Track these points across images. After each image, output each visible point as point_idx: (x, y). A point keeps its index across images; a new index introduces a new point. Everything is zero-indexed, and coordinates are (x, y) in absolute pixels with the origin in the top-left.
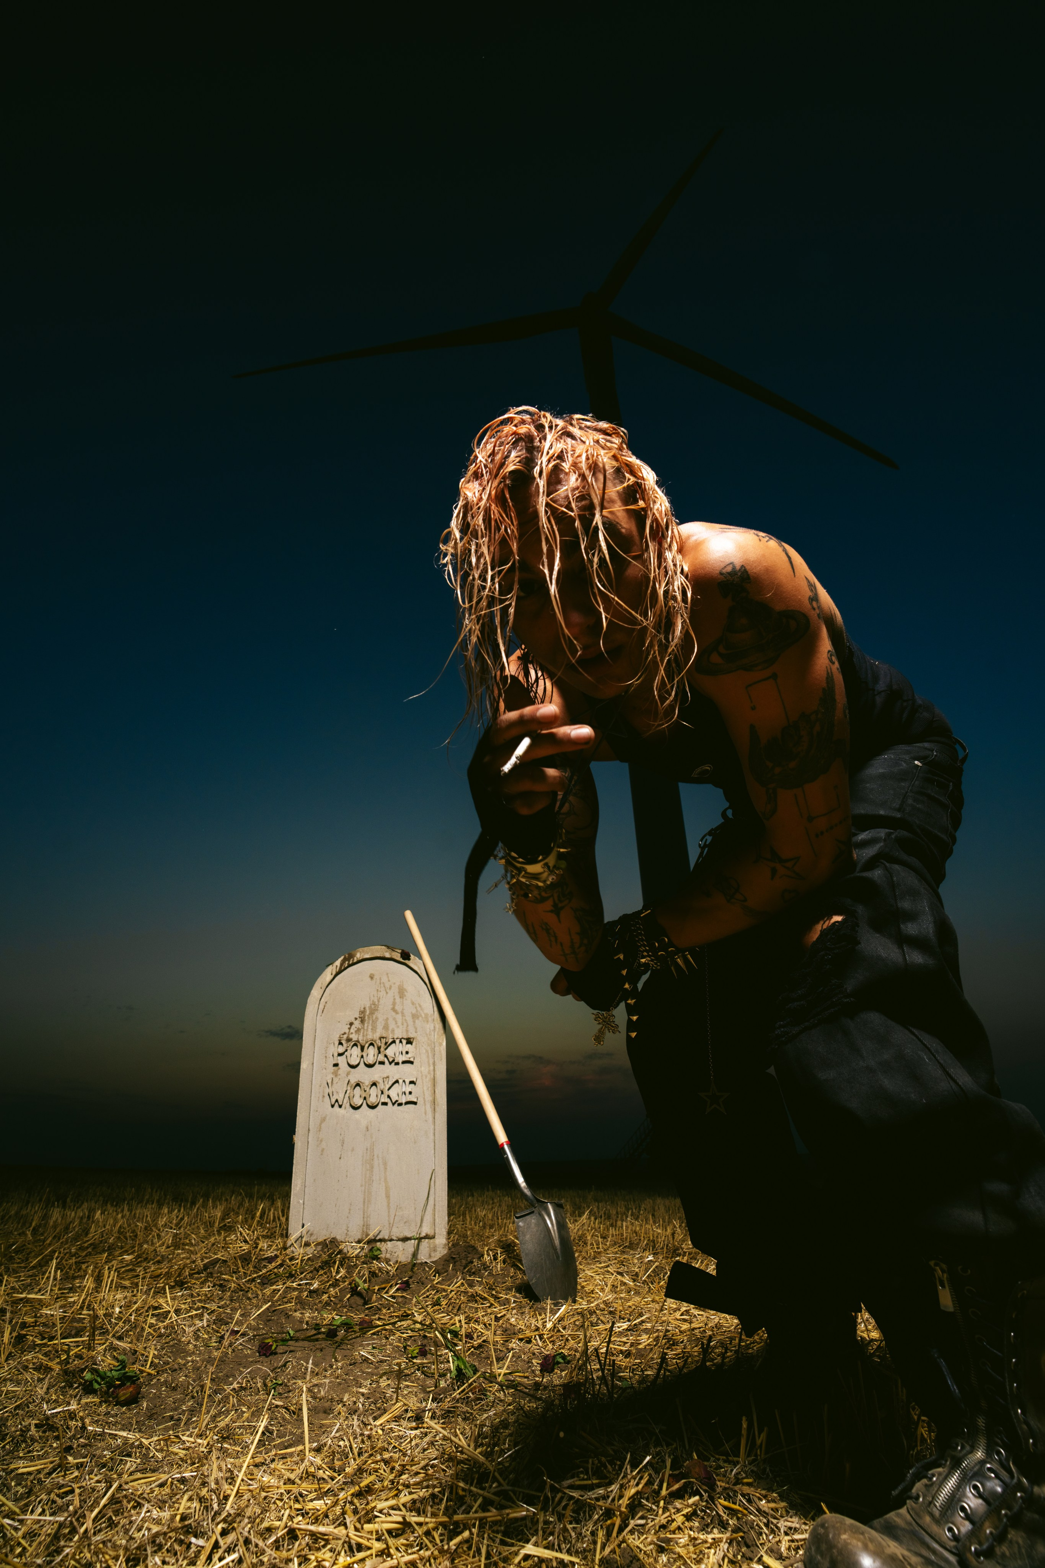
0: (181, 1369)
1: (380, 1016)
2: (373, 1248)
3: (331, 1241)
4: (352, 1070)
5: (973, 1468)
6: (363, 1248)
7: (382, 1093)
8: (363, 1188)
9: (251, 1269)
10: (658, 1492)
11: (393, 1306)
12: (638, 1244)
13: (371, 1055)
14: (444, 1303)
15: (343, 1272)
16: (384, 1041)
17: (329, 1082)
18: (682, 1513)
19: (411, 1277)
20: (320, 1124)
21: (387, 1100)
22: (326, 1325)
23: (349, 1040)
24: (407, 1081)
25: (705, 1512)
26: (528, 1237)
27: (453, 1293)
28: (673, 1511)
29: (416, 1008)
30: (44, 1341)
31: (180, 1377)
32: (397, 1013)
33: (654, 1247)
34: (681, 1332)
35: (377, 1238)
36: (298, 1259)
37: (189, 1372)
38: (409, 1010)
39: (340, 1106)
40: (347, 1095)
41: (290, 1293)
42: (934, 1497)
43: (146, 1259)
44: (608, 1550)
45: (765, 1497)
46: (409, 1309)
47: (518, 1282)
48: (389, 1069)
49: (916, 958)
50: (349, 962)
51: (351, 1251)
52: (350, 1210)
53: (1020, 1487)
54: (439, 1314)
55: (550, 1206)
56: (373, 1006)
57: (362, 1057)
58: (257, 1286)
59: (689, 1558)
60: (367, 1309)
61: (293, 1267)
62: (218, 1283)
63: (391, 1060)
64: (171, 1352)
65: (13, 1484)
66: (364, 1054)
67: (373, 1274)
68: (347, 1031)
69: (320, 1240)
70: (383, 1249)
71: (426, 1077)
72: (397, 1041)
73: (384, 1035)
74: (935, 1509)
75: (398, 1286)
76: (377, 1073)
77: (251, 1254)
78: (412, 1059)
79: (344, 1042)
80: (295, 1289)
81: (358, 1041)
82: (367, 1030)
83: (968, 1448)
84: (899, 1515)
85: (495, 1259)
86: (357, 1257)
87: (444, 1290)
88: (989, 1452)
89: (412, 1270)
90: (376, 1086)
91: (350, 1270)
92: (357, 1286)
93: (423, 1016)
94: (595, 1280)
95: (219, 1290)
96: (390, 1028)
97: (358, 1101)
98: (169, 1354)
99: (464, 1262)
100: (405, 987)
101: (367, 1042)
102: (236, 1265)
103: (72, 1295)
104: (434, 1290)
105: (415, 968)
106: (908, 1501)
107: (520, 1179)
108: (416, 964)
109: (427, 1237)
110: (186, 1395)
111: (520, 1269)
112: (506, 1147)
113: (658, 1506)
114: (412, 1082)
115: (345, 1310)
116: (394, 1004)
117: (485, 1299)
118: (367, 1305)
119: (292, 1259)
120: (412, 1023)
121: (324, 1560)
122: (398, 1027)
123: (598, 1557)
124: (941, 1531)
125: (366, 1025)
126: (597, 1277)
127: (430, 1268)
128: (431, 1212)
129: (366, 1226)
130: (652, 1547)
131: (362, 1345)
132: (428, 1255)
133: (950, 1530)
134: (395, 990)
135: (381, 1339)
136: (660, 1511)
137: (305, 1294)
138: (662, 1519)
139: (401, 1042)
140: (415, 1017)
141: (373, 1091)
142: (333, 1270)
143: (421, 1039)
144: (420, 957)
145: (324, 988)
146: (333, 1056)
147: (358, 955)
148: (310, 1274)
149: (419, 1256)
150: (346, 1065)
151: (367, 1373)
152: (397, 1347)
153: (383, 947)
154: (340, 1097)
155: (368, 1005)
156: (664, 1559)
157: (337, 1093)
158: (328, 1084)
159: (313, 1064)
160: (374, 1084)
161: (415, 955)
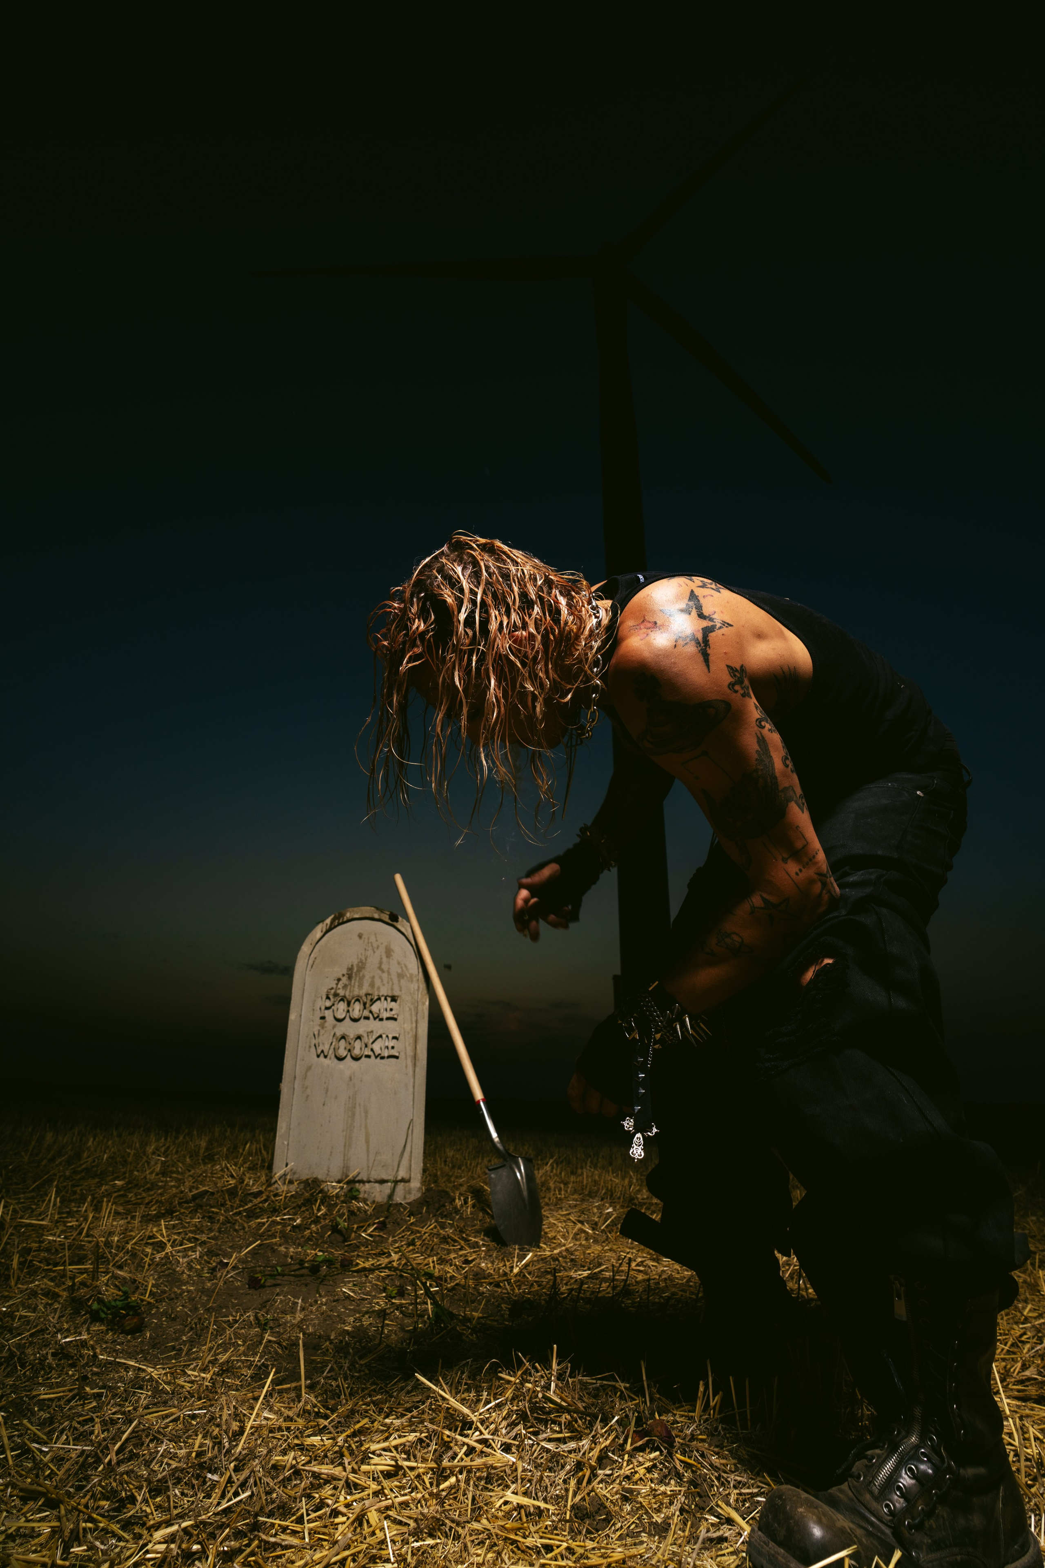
0: (177, 1298)
1: (367, 974)
2: (352, 1189)
3: (313, 1181)
4: (338, 1024)
5: (909, 1452)
6: (342, 1188)
7: (366, 1046)
8: (345, 1133)
9: (238, 1202)
10: (622, 1446)
11: (370, 1244)
12: (597, 1192)
13: (356, 1009)
14: (418, 1243)
15: (324, 1210)
16: (369, 997)
17: (316, 1033)
18: (644, 1466)
19: (387, 1218)
20: (306, 1073)
21: (370, 1053)
22: (310, 1261)
23: (336, 995)
24: (390, 1036)
25: (664, 1464)
26: (498, 1187)
27: (427, 1235)
28: (636, 1464)
29: (402, 968)
30: (49, 1267)
31: (178, 1307)
32: (383, 971)
33: (611, 1196)
34: (636, 1282)
35: (357, 1179)
36: (281, 1195)
37: (186, 1303)
38: (395, 969)
39: (326, 1057)
40: (332, 1047)
41: (274, 1227)
42: (875, 1477)
43: (137, 1185)
44: (578, 1498)
45: (717, 1454)
46: (386, 1248)
47: (486, 1225)
48: (373, 1025)
49: (901, 1003)
50: (339, 920)
51: (331, 1190)
52: (331, 1152)
53: (949, 1470)
54: (414, 1254)
55: (520, 1160)
56: (360, 964)
57: (348, 1011)
58: (244, 1218)
59: (650, 1508)
60: (347, 1246)
61: (277, 1203)
62: (207, 1215)
63: (376, 1015)
64: (167, 1281)
65: (36, 1409)
66: (351, 1009)
67: (352, 1213)
68: (335, 986)
69: (304, 1178)
70: (362, 1190)
71: (408, 1033)
72: (383, 999)
73: (370, 992)
74: (874, 1488)
75: (375, 1226)
76: (362, 1027)
77: (237, 1188)
78: (395, 1016)
79: (331, 997)
80: (278, 1223)
81: (345, 996)
82: (354, 987)
83: (903, 1433)
84: (841, 1491)
85: (466, 1202)
86: (337, 1196)
87: (419, 1232)
88: (923, 1438)
89: (388, 1211)
90: (361, 1039)
91: (330, 1208)
92: (337, 1224)
93: (408, 976)
94: (558, 1227)
95: (208, 1222)
96: (376, 986)
97: (342, 1052)
98: (166, 1284)
99: (437, 1205)
100: (392, 947)
101: (353, 998)
102: (224, 1199)
103: (70, 1219)
104: (408, 1231)
105: (403, 930)
106: (849, 1479)
107: (494, 1135)
108: (403, 926)
109: (403, 1180)
110: (186, 1326)
111: (488, 1214)
112: (482, 1104)
113: (623, 1459)
114: (394, 1038)
115: (326, 1246)
116: (381, 963)
117: (455, 1241)
118: (347, 1242)
119: (276, 1195)
120: (397, 982)
121: (327, 1498)
122: (384, 985)
123: (570, 1504)
124: (879, 1507)
125: (353, 981)
126: (560, 1225)
127: (405, 1208)
128: (408, 1158)
129: (346, 1168)
130: (618, 1496)
131: (343, 1282)
132: (403, 1197)
133: (887, 1506)
134: (382, 950)
135: (361, 1277)
136: (625, 1464)
137: (289, 1228)
138: (626, 1470)
139: (386, 999)
140: (400, 976)
141: (358, 1044)
142: (315, 1208)
143: (405, 997)
144: (408, 920)
145: (313, 945)
146: (320, 1009)
147: (348, 915)
148: (293, 1210)
149: (395, 1198)
150: (332, 1018)
151: (350, 1310)
152: (376, 1285)
153: (373, 908)
154: (326, 1048)
155: (355, 962)
156: (628, 1507)
157: (323, 1044)
158: (314, 1035)
159: (301, 1016)
160: (359, 1037)
161: (403, 917)
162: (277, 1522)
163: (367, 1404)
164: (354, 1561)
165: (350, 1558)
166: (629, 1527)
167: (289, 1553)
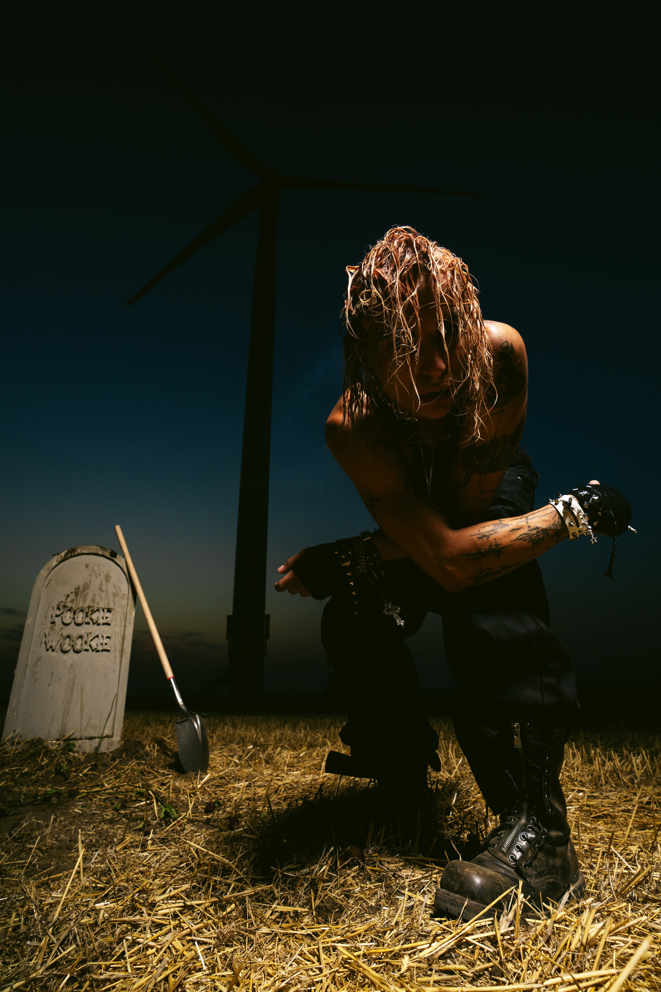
1: (90, 593)
2: (68, 744)
3: (36, 741)
4: (65, 627)
6: (59, 744)
7: (86, 643)
8: (64, 705)
10: (335, 867)
11: (87, 780)
13: (80, 617)
14: (123, 777)
15: (46, 761)
16: (91, 609)
17: (47, 633)
18: (352, 876)
19: (97, 762)
20: (36, 662)
21: (89, 648)
22: (42, 795)
23: (65, 606)
24: (105, 636)
25: (359, 874)
26: (183, 735)
27: (129, 770)
28: (346, 876)
29: (116, 589)
32: (102, 591)
35: (72, 737)
36: (10, 753)
38: (111, 590)
39: (53, 650)
40: (59, 644)
42: (503, 844)
44: (318, 902)
46: (99, 782)
47: (168, 762)
48: (92, 628)
50: (72, 554)
51: (51, 746)
52: (52, 719)
53: (544, 834)
54: (120, 784)
55: (197, 716)
56: (85, 585)
57: (74, 618)
60: (68, 783)
61: (6, 758)
63: (95, 622)
66: (76, 617)
67: (70, 762)
68: (64, 600)
69: (29, 739)
70: (77, 745)
71: (118, 634)
72: (101, 610)
73: (91, 605)
74: (503, 849)
75: (88, 768)
76: (83, 630)
78: (110, 622)
79: (61, 608)
80: (7, 773)
81: (72, 608)
82: (79, 601)
83: (517, 819)
85: (153, 749)
86: (56, 750)
87: (122, 769)
88: (528, 820)
89: (96, 758)
91: (51, 759)
92: (59, 769)
93: (121, 595)
94: (216, 760)
96: (97, 601)
97: (66, 647)
99: (133, 751)
100: (110, 575)
101: (78, 609)
104: (115, 769)
105: (119, 563)
106: (489, 848)
107: (180, 700)
108: (120, 561)
109: (107, 736)
111: (168, 755)
112: (172, 680)
113: (337, 874)
114: (108, 637)
116: (101, 585)
117: (150, 773)
118: (68, 780)
119: (6, 753)
120: (112, 599)
121: (138, 938)
122: (102, 601)
123: (314, 906)
124: (507, 859)
125: (79, 598)
126: (218, 758)
127: (108, 756)
128: (112, 720)
129: (64, 730)
130: (343, 896)
131: (74, 805)
132: (106, 748)
133: (512, 857)
134: (103, 576)
135: (87, 801)
137: (18, 776)
139: (103, 610)
140: (115, 595)
141: (79, 642)
142: (39, 760)
143: (117, 609)
144: (124, 556)
145: (50, 570)
146: (52, 616)
147: (79, 551)
148: (20, 763)
149: (100, 749)
150: (61, 623)
151: (86, 822)
152: (100, 805)
153: (98, 547)
154: (54, 644)
155: (82, 584)
156: (351, 901)
157: (52, 641)
158: (45, 635)
159: (35, 621)
160: (81, 637)
161: (120, 555)
162: (102, 963)
163: (137, 873)
164: (174, 976)
165: (171, 975)
166: (356, 912)
167: (118, 984)
